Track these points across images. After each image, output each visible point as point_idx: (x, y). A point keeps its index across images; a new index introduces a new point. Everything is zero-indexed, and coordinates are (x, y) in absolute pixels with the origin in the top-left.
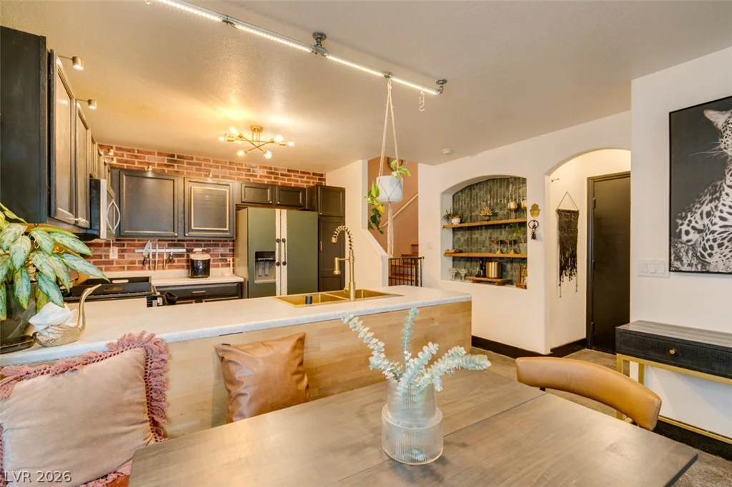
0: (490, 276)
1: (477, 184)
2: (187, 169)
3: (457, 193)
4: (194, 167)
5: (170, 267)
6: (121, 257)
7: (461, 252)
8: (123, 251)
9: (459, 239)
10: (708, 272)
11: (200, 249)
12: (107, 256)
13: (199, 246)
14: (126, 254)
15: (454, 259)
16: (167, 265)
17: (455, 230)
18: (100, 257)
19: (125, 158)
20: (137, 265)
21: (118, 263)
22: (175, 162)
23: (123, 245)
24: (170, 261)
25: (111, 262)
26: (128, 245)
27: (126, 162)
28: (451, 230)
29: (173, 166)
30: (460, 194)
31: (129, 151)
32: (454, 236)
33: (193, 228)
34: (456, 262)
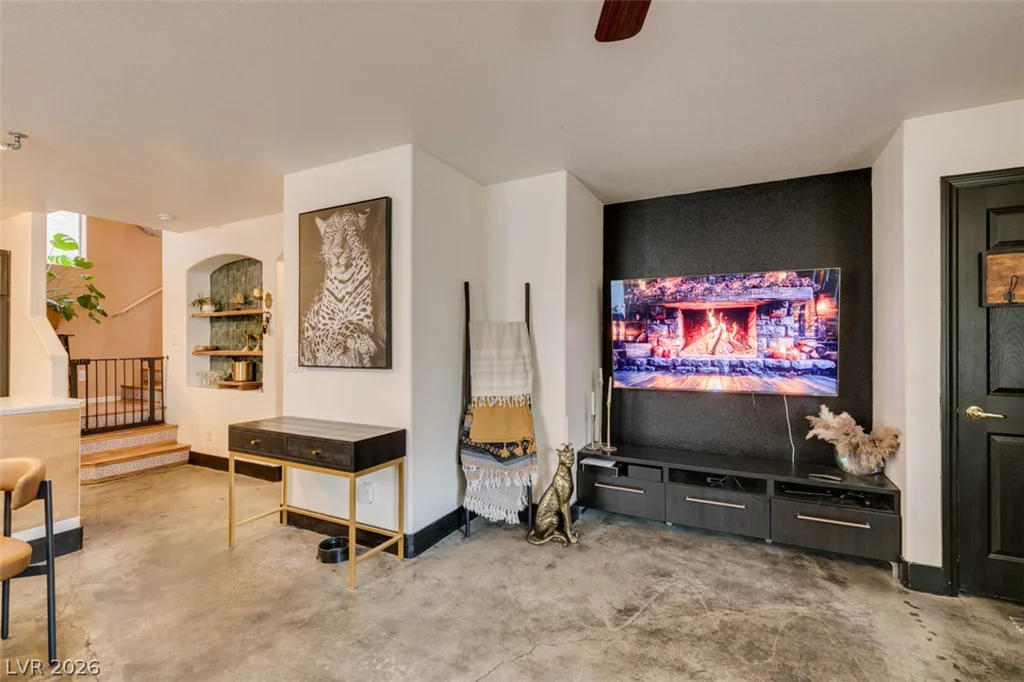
0: (237, 379)
1: (234, 263)
3: (215, 272)
7: (217, 349)
9: (217, 333)
10: (317, 366)
15: (213, 358)
17: (213, 319)
28: (208, 319)
30: (217, 274)
32: (212, 329)
34: (214, 363)
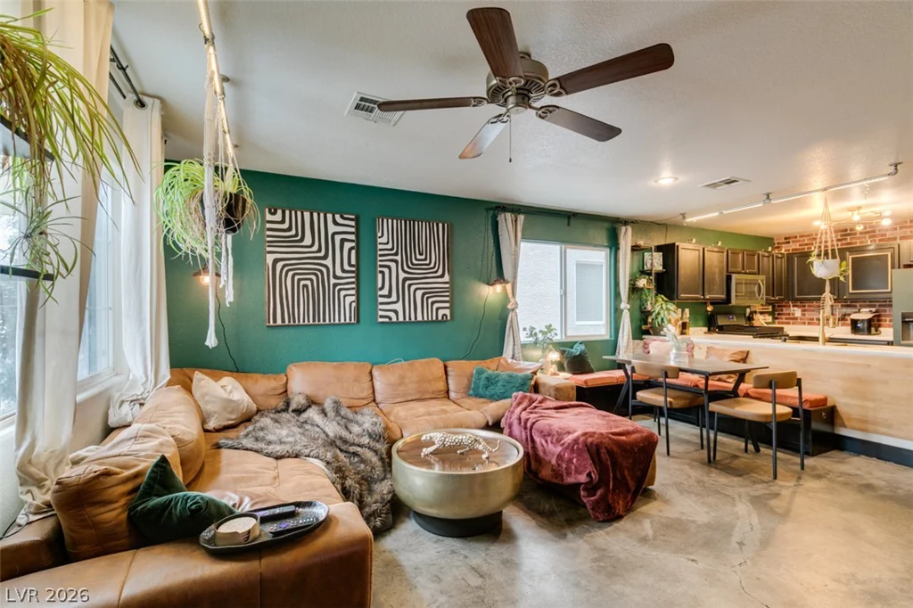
2: (859, 238)
4: (867, 235)
5: (843, 325)
6: (804, 315)
8: (804, 311)
11: (867, 310)
12: (793, 314)
13: (874, 306)
14: (806, 313)
16: (840, 323)
18: (789, 314)
19: (806, 242)
20: (815, 321)
21: (801, 319)
22: (849, 235)
23: (805, 306)
24: (843, 318)
25: (796, 319)
26: (809, 306)
27: (806, 245)
29: (846, 239)
31: (809, 236)
33: (851, 291)
